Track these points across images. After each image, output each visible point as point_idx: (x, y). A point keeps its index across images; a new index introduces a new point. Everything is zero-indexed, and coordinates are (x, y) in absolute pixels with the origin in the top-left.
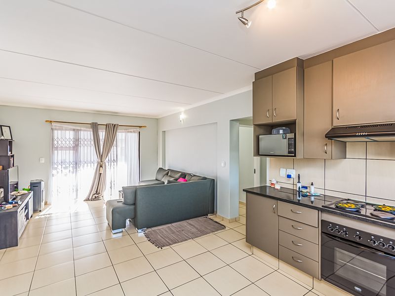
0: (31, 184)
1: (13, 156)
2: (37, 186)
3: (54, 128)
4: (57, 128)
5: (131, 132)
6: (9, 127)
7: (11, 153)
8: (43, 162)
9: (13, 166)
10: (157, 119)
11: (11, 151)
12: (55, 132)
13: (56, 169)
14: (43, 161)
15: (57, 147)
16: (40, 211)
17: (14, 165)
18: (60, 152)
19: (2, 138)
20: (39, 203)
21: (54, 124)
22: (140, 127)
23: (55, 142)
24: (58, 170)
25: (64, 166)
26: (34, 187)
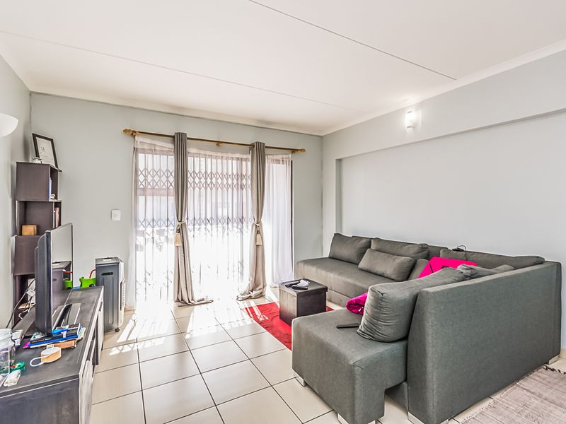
0: (98, 268)
1: (58, 205)
2: (112, 273)
3: (139, 147)
4: (146, 147)
5: (278, 161)
6: (52, 140)
7: (56, 198)
8: (118, 218)
9: (60, 225)
10: (321, 137)
11: (55, 191)
12: (141, 156)
13: (143, 233)
14: (117, 216)
15: (144, 189)
16: (117, 330)
17: (62, 224)
18: (149, 198)
19: (37, 161)
20: (115, 311)
21: (139, 139)
22: (294, 151)
23: (141, 178)
24: (147, 236)
25: (156, 228)
26: (103, 274)
